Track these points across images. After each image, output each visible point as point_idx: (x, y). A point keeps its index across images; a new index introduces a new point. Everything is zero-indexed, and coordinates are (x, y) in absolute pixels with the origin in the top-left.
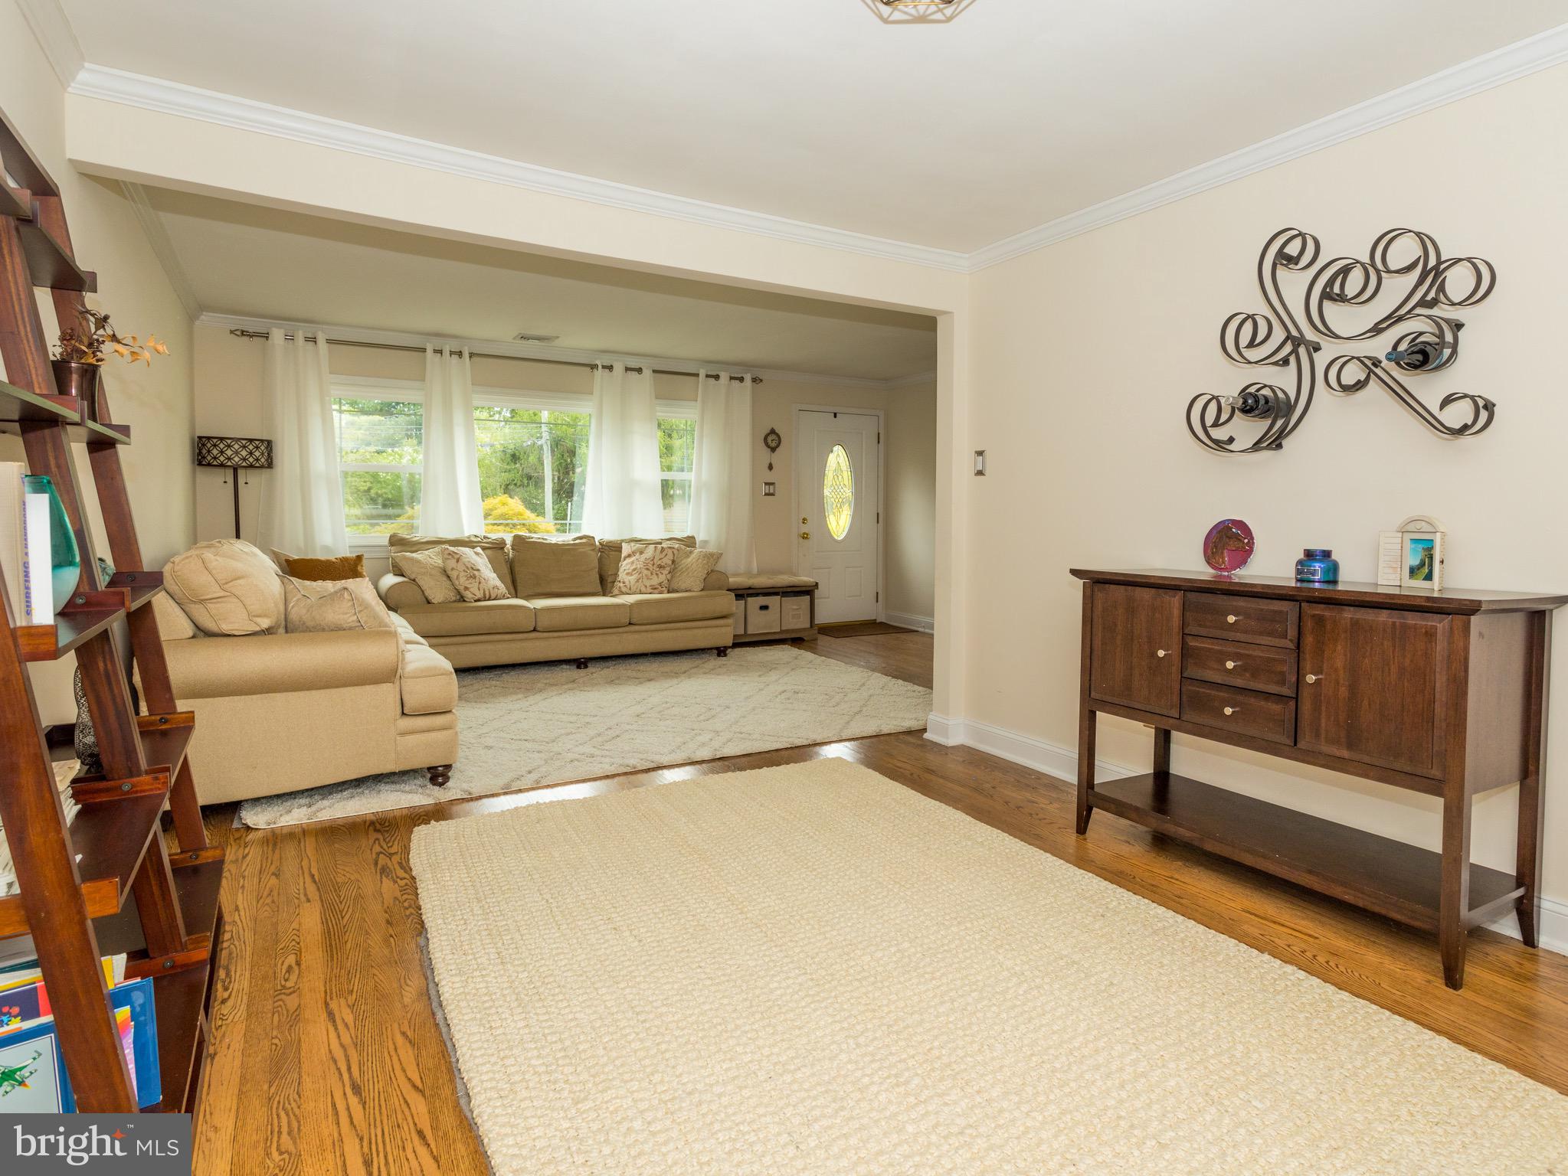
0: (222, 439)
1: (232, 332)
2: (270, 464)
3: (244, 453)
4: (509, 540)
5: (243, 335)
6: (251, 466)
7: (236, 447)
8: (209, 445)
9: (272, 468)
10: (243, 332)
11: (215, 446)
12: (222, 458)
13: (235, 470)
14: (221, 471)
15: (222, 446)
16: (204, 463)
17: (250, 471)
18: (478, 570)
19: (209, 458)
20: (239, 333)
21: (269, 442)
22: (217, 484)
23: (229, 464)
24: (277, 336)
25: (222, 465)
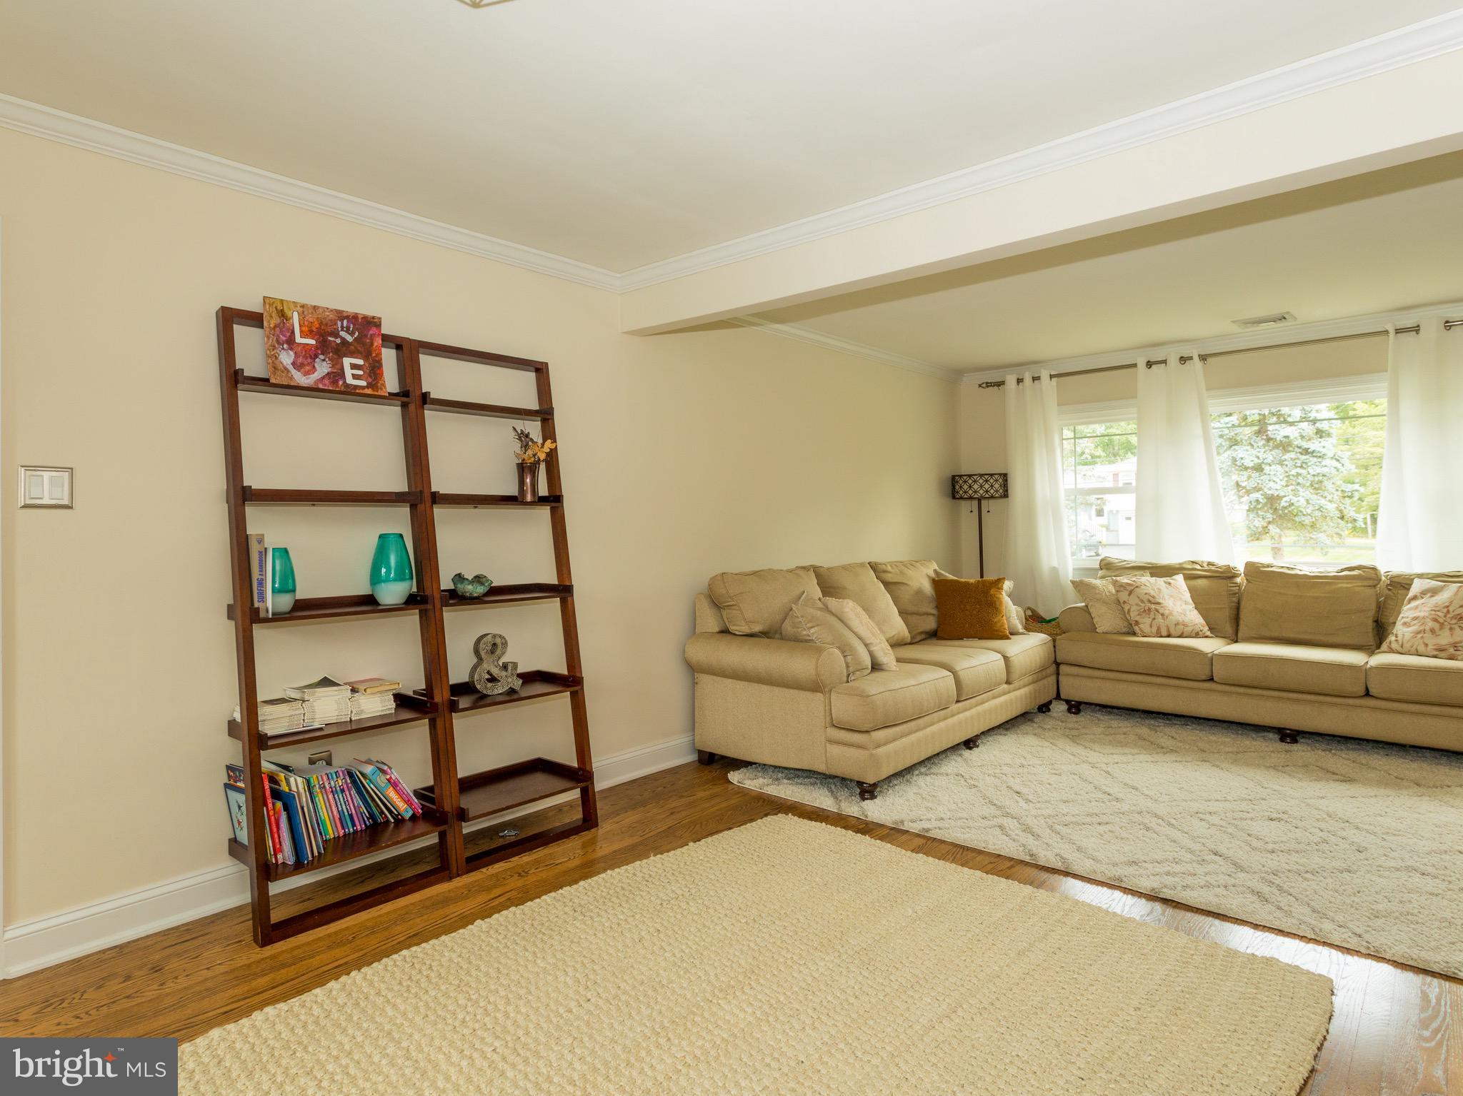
0: (970, 476)
1: (980, 386)
2: (1005, 495)
3: (987, 486)
4: (1241, 568)
5: (988, 386)
6: (992, 497)
7: (981, 481)
8: (961, 482)
9: (1008, 497)
10: (987, 383)
11: (965, 482)
12: (970, 492)
13: (979, 500)
14: (969, 502)
15: (970, 482)
16: (957, 497)
17: (991, 501)
18: (1159, 603)
19: (961, 492)
20: (984, 385)
21: (1005, 475)
22: (967, 511)
23: (976, 496)
24: (1011, 380)
25: (971, 498)
